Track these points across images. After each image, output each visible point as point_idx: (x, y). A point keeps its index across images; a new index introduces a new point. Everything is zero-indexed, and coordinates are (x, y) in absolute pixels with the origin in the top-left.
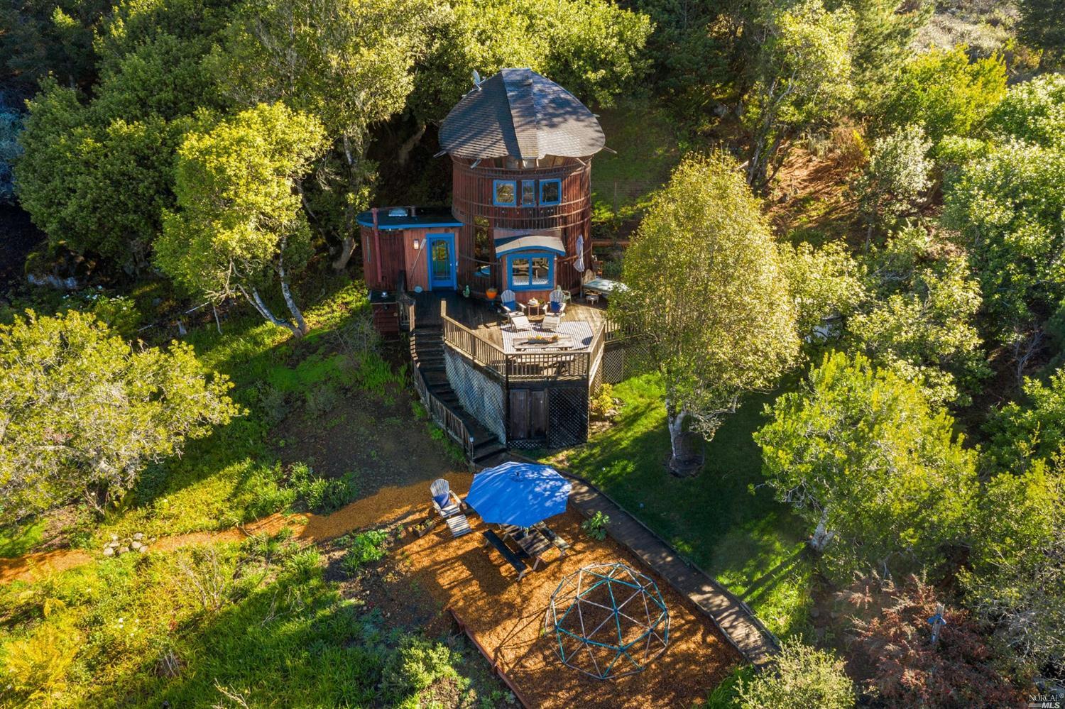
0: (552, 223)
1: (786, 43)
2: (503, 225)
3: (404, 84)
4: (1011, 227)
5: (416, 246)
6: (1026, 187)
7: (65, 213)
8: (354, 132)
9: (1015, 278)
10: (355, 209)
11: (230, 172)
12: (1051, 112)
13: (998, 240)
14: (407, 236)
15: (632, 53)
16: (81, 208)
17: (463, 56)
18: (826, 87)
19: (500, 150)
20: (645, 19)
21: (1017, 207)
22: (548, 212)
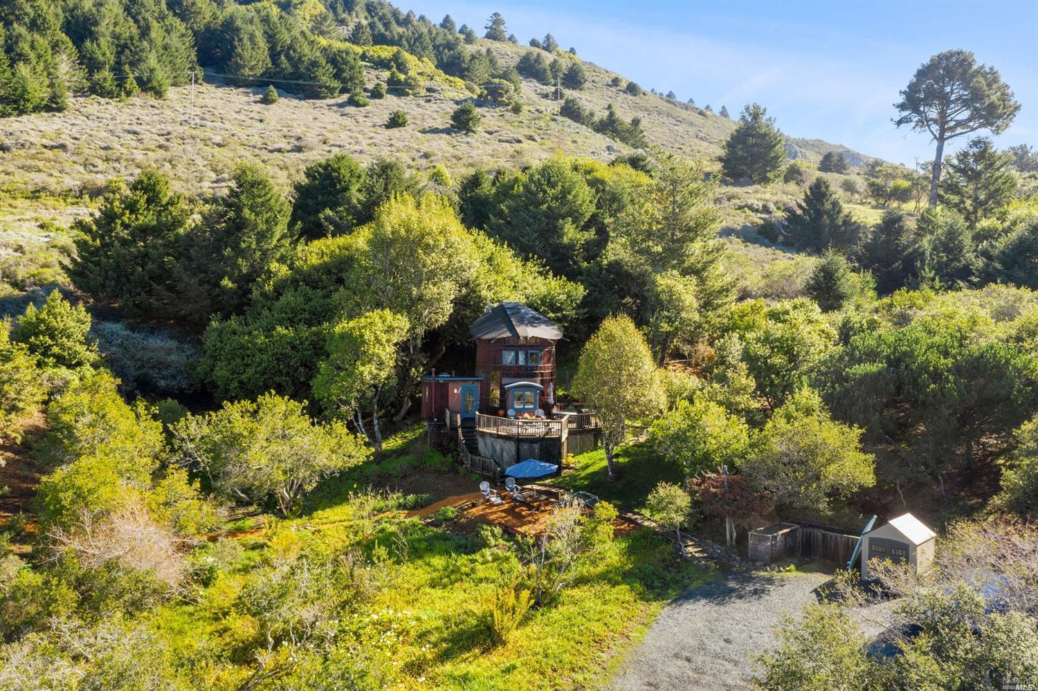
0: (535, 375)
1: (659, 289)
2: (507, 376)
3: (448, 308)
4: (770, 357)
5: (456, 391)
6: (777, 340)
7: (244, 377)
8: (420, 331)
9: (776, 382)
10: (413, 379)
11: (366, 337)
12: (791, 312)
13: (765, 363)
14: (451, 385)
15: (574, 305)
16: (256, 372)
17: (480, 297)
18: (684, 315)
19: (508, 334)
20: (581, 288)
21: (772, 348)
22: (533, 368)
